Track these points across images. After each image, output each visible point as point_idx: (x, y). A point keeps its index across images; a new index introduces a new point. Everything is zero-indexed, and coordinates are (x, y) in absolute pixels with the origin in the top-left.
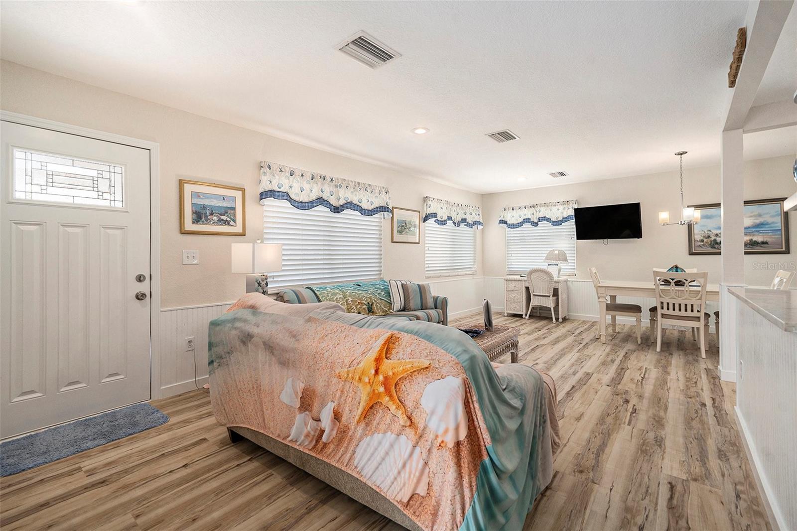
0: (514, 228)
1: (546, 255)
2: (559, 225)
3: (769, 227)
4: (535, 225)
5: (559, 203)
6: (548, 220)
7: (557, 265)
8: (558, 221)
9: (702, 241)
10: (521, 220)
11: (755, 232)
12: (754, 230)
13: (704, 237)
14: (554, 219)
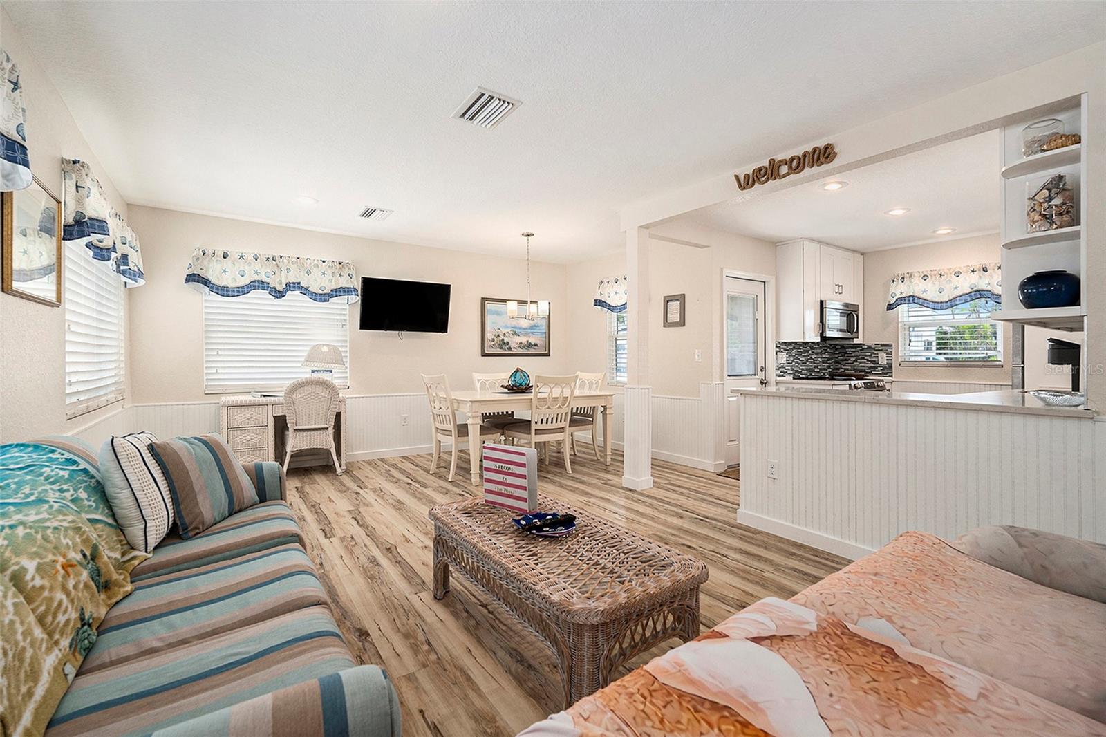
0: (228, 296)
1: (305, 354)
2: (325, 301)
3: (539, 330)
4: (278, 295)
5: (324, 262)
6: (305, 291)
7: (331, 371)
8: (325, 294)
9: (493, 340)
10: (245, 281)
11: (530, 333)
12: (529, 331)
13: (495, 335)
14: (315, 289)
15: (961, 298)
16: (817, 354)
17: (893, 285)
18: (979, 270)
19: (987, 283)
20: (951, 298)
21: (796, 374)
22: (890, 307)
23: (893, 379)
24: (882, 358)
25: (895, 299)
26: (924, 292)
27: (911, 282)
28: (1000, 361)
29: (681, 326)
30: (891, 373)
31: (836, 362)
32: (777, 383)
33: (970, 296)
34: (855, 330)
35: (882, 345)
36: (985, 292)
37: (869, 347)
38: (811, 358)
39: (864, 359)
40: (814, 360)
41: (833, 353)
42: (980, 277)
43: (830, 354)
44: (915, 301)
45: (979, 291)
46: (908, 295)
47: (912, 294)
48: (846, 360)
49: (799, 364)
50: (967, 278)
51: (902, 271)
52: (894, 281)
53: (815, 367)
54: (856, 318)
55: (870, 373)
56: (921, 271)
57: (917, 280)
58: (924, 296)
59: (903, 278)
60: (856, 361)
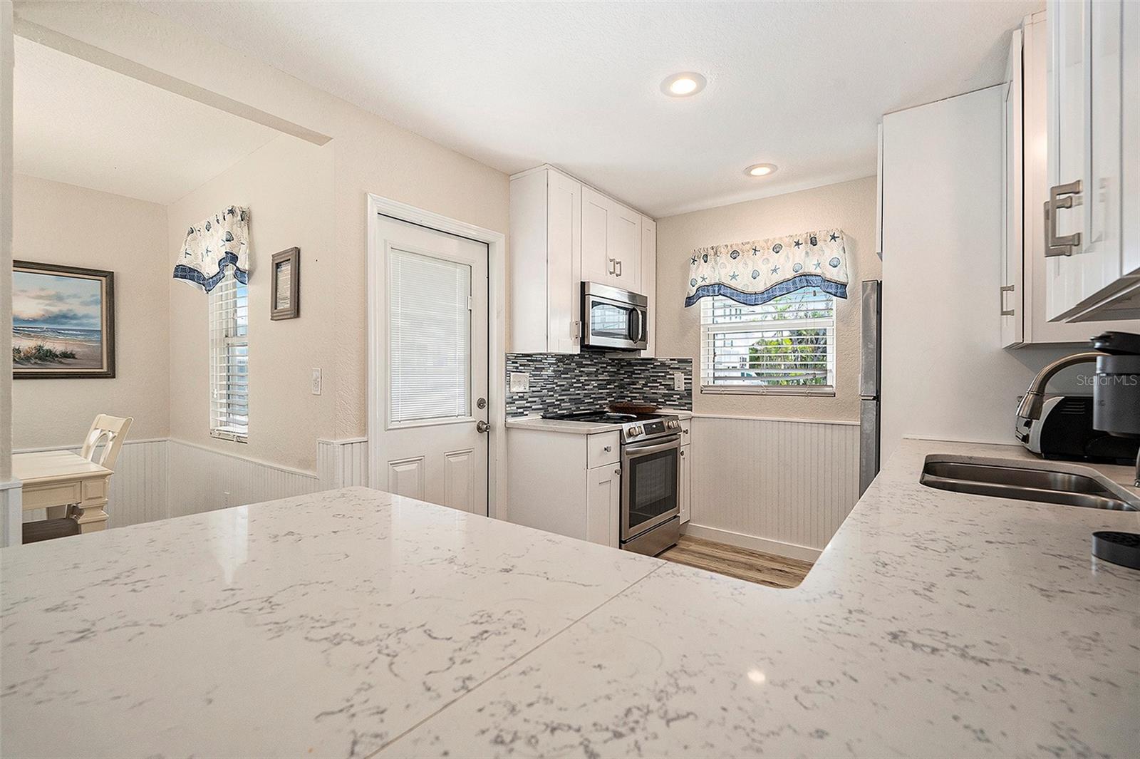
12: (46, 327)
15: (781, 286)
16: (588, 374)
17: (693, 267)
18: (806, 243)
19: (816, 263)
20: (768, 286)
21: (550, 409)
22: (690, 301)
23: (693, 414)
24: (679, 382)
25: (695, 288)
26: (734, 277)
27: (716, 261)
28: (832, 386)
29: (294, 317)
30: (691, 404)
31: (621, 387)
32: (508, 429)
33: (794, 283)
34: (640, 336)
35: (680, 361)
36: (814, 278)
37: (663, 364)
38: (578, 381)
39: (655, 381)
40: (584, 385)
41: (617, 373)
42: (807, 253)
43: (612, 374)
44: (722, 292)
45: (805, 275)
46: (713, 282)
47: (717, 281)
48: (634, 384)
49: (555, 391)
50: (790, 255)
51: (705, 244)
52: (694, 260)
53: (586, 396)
54: (640, 316)
55: (663, 404)
56: (729, 244)
57: (724, 258)
58: (733, 283)
59: (706, 256)
60: (645, 385)
